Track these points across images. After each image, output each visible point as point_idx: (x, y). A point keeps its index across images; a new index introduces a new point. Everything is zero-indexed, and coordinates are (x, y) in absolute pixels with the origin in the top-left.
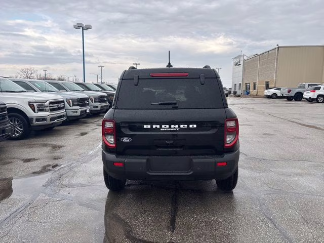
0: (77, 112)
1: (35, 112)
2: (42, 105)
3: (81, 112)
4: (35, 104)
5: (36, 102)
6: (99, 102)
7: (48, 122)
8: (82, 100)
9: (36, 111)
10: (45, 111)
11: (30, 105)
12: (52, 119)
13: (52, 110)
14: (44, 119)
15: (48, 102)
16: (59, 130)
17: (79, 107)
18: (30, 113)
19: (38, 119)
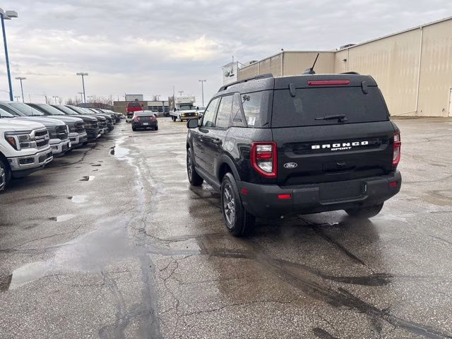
0: (57, 147)
1: (16, 148)
2: (25, 138)
3: (63, 147)
4: (15, 137)
5: (16, 133)
6: (76, 131)
7: (35, 164)
8: (61, 128)
9: (18, 147)
10: (32, 147)
11: (7, 139)
12: (41, 159)
13: (39, 145)
14: (30, 160)
15: (33, 133)
16: (39, 177)
17: (58, 140)
18: (9, 151)
19: (22, 160)
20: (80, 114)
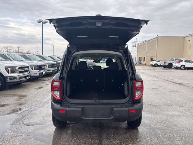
0: (37, 74)
1: (9, 73)
2: (14, 69)
3: (40, 73)
4: (9, 69)
5: (10, 67)
6: (51, 67)
7: (18, 80)
8: (41, 66)
10: (16, 73)
11: (6, 69)
12: (20, 78)
13: (20, 72)
14: (15, 78)
15: (18, 67)
17: (38, 71)
18: (6, 74)
19: (11, 78)
20: (55, 60)
